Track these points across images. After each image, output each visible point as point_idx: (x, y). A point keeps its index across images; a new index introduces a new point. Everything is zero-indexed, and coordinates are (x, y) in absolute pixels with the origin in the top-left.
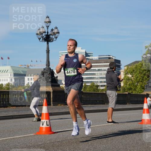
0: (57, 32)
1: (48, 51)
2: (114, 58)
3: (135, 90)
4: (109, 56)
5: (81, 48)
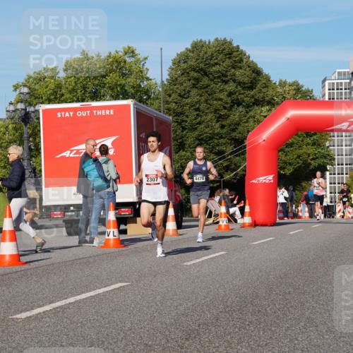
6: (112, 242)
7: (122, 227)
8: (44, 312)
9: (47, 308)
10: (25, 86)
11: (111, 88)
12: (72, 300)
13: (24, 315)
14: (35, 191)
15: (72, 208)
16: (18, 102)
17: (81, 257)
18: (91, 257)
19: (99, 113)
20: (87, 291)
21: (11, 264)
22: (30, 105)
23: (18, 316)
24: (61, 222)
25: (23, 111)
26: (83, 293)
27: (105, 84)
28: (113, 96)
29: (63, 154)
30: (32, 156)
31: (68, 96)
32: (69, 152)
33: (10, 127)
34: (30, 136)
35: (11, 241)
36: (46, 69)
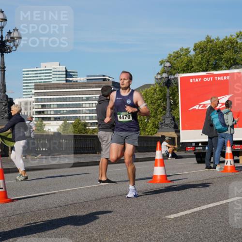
0: (17, 37)
1: (3, 69)
2: (111, 79)
3: (145, 130)
4: (104, 76)
5: (58, 63)
6: (229, 168)
7: (236, 158)
8: (186, 215)
9: (188, 212)
10: (168, 62)
11: (227, 61)
12: (204, 207)
13: (173, 216)
14: (174, 133)
15: (200, 144)
16: (163, 73)
17: (208, 178)
18: (214, 178)
19: (219, 78)
20: (214, 202)
21: (161, 181)
22: (171, 74)
23: (169, 217)
24: (192, 154)
25: (166, 79)
26: (211, 203)
27: (222, 59)
28: (228, 67)
29: (194, 107)
30: (172, 109)
31: (196, 67)
32: (198, 106)
33: (157, 89)
34: (171, 95)
35: (161, 166)
36: (182, 50)
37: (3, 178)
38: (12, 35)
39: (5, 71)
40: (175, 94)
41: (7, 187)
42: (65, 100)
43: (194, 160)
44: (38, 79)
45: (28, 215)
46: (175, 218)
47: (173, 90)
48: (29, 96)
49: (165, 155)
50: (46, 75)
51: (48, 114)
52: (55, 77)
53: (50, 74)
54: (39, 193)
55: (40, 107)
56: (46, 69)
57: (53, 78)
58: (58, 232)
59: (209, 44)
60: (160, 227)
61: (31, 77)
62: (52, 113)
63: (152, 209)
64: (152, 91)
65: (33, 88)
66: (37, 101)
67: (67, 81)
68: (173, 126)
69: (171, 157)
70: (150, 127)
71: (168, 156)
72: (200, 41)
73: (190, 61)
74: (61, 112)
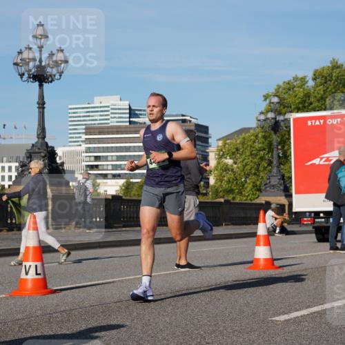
0: (62, 61)
1: (41, 105)
2: (193, 120)
3: (241, 193)
4: (183, 116)
5: (118, 97)
8: (302, 316)
9: (304, 312)
10: (275, 96)
12: (328, 306)
13: (283, 318)
14: (284, 197)
15: (322, 215)
16: (268, 112)
21: (266, 268)
22: (280, 114)
23: (277, 318)
24: (310, 228)
25: (273, 120)
29: (314, 162)
30: (280, 164)
31: (317, 104)
32: (319, 159)
33: (260, 135)
34: (279, 144)
35: (265, 245)
36: (296, 79)
37: (41, 260)
38: (54, 58)
39: (44, 108)
40: (284, 142)
41: (46, 273)
42: (128, 149)
43: (313, 237)
44: (89, 120)
45: (76, 313)
46: (285, 320)
47: (283, 137)
48: (78, 144)
49: (271, 229)
50: (102, 113)
51: (103, 170)
52: (114, 118)
53: (108, 113)
54: (90, 281)
55: (93, 159)
56: (101, 105)
57: (111, 118)
58: (118, 338)
59: (335, 70)
60: (265, 332)
61: (80, 117)
62: (110, 167)
63: (253, 306)
64: (252, 137)
65: (83, 133)
66: (88, 150)
67: (130, 122)
68: (282, 188)
69: (279, 233)
70: (248, 189)
71: (275, 231)
72: (322, 66)
73: (308, 95)
74: (122, 166)
